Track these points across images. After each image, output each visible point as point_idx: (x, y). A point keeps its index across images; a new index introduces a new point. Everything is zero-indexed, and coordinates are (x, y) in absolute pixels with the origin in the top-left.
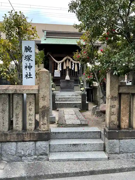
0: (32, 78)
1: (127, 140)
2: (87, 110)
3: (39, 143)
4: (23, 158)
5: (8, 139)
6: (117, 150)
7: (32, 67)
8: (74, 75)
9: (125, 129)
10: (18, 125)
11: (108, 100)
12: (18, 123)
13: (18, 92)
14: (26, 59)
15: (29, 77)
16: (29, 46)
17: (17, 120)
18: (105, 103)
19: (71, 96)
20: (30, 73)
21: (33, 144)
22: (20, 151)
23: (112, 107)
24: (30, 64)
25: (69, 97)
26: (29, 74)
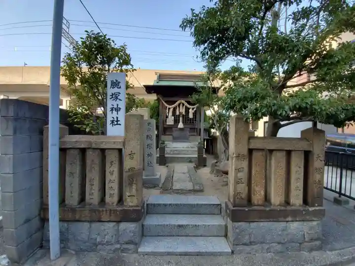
0: (120, 124)
1: (262, 224)
2: (205, 166)
3: (123, 226)
4: (99, 247)
5: (77, 217)
6: (246, 239)
7: (120, 109)
8: (190, 122)
9: (258, 205)
10: (93, 196)
11: (232, 160)
12: (93, 193)
13: (94, 146)
14: (112, 98)
15: (116, 123)
16: (116, 80)
17: (91, 189)
18: (228, 160)
19: (187, 148)
20: (117, 118)
21: (114, 226)
22: (94, 236)
23: (238, 170)
24: (118, 105)
25: (183, 149)
26: (116, 120)
